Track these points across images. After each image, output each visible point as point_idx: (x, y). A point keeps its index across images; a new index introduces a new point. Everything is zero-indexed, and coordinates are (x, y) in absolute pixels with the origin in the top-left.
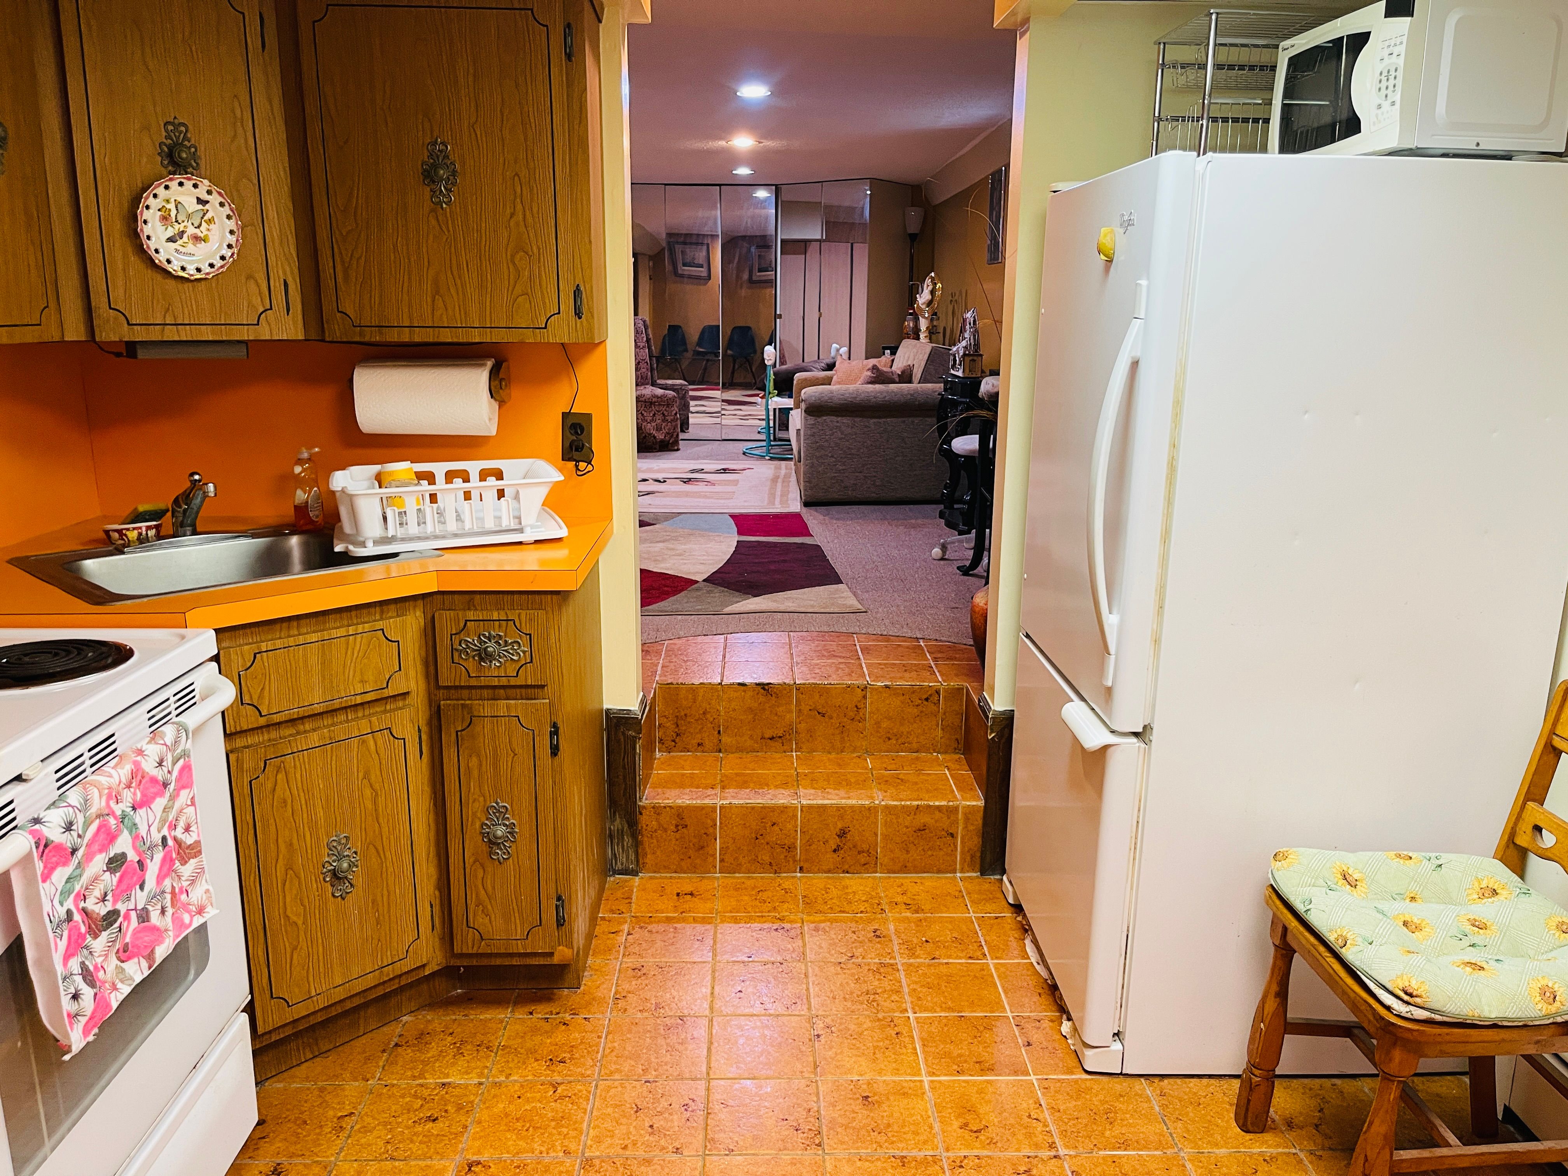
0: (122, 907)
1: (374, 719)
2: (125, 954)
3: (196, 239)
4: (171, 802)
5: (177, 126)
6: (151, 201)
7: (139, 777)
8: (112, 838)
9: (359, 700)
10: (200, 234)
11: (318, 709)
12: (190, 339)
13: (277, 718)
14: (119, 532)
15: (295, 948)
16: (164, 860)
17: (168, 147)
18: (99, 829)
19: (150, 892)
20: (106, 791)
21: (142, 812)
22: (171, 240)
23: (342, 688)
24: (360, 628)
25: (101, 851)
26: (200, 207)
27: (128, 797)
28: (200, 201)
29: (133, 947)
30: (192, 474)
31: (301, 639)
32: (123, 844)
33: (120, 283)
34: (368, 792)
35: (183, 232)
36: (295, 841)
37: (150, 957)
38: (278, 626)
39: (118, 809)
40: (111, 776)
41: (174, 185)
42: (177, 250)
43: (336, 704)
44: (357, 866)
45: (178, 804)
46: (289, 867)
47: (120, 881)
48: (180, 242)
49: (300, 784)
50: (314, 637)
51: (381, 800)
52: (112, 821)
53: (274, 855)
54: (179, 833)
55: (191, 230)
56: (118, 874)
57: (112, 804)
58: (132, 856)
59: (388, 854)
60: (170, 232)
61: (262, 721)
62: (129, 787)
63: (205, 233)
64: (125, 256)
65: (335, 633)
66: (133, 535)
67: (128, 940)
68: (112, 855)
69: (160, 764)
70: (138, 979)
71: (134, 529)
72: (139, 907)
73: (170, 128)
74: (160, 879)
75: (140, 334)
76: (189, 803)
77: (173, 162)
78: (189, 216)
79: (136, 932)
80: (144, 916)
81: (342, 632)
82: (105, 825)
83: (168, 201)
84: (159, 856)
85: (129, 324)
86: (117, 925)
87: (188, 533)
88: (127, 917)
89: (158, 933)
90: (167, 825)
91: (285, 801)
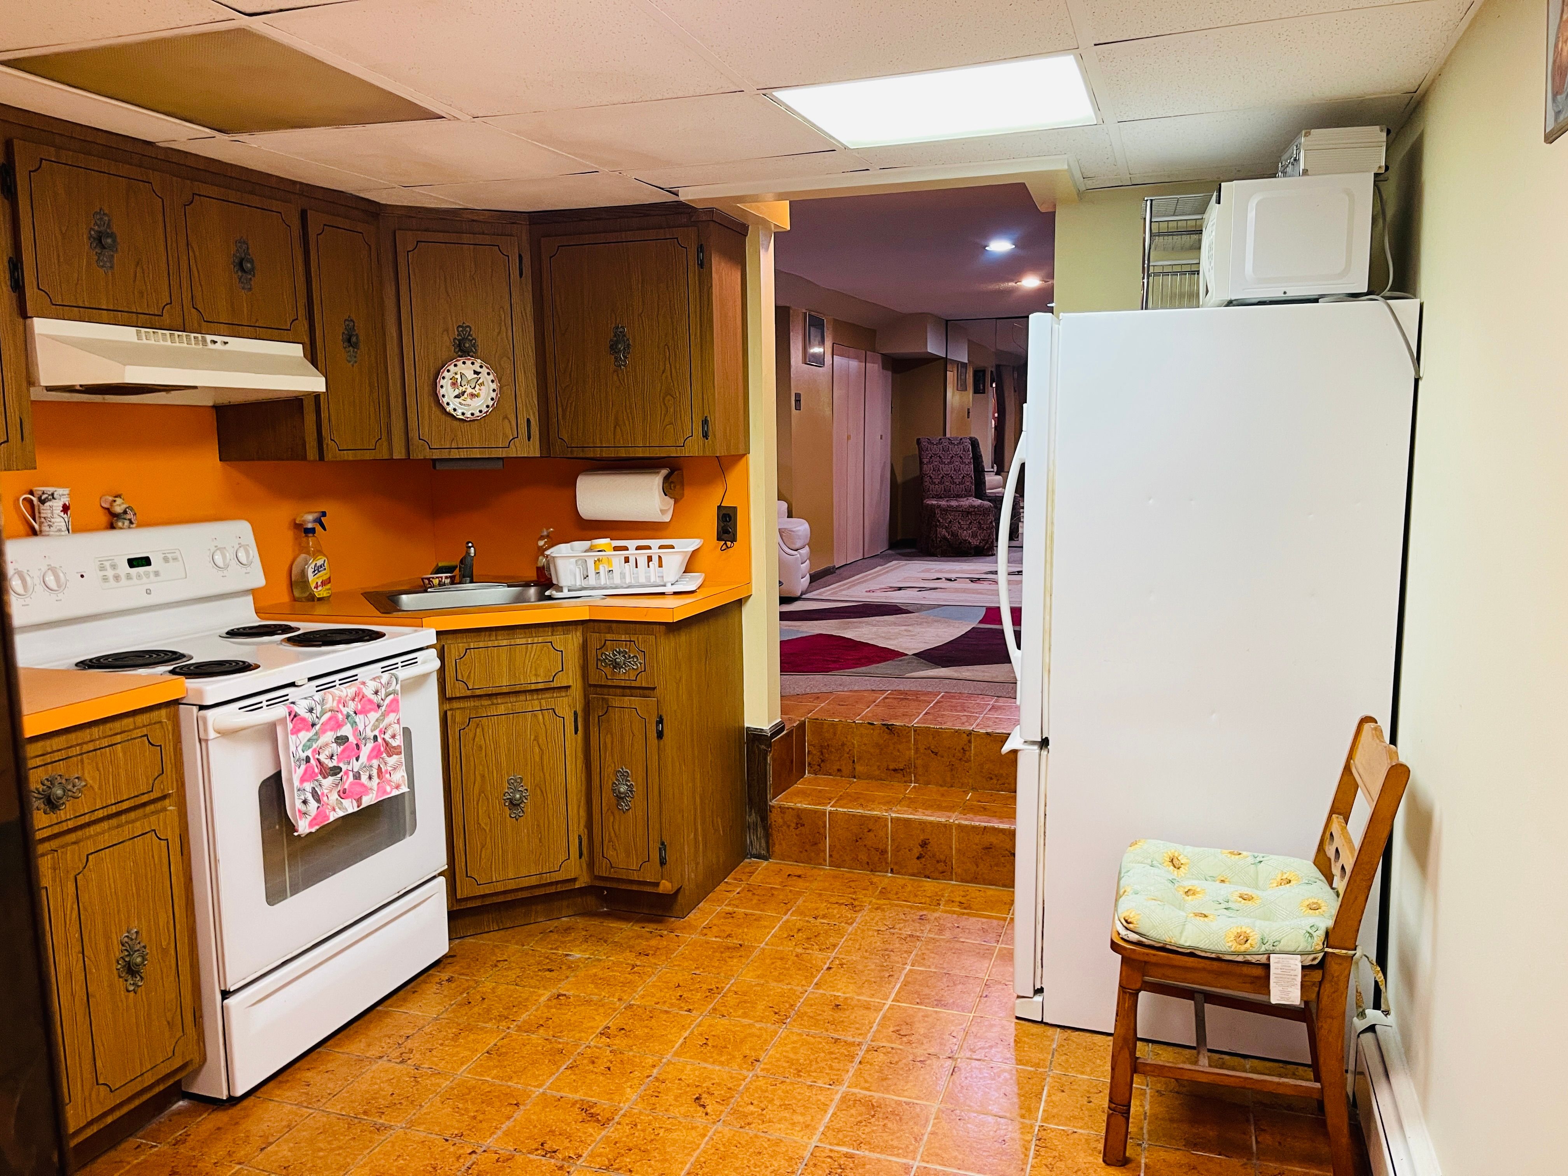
0: (344, 767)
1: (543, 702)
2: (343, 794)
3: (473, 395)
4: (382, 718)
5: (464, 328)
6: (446, 374)
7: (360, 697)
8: (339, 726)
9: (533, 687)
10: (475, 392)
11: (505, 690)
12: (466, 457)
13: (478, 692)
14: (428, 579)
15: (483, 847)
16: (373, 750)
17: (459, 340)
18: (330, 719)
19: (363, 763)
20: (337, 698)
21: (361, 716)
22: (457, 397)
23: (522, 678)
24: (536, 640)
25: (331, 730)
26: (476, 376)
27: (352, 706)
28: (476, 373)
29: (349, 792)
30: (468, 543)
31: (496, 643)
32: (346, 730)
33: (426, 423)
34: (537, 750)
35: (465, 392)
36: (486, 775)
37: (359, 801)
38: (483, 633)
39: (345, 711)
40: (342, 691)
41: (460, 363)
42: (460, 403)
43: (517, 688)
44: (526, 799)
45: (387, 721)
46: (482, 791)
47: (343, 751)
48: (463, 398)
49: (491, 738)
50: (505, 643)
51: (546, 758)
52: (340, 716)
53: (472, 781)
54: (387, 737)
55: (469, 390)
56: (342, 747)
57: (341, 706)
58: (352, 739)
59: (549, 795)
60: (457, 392)
61: (469, 693)
62: (353, 700)
63: (478, 391)
64: (430, 407)
65: (518, 641)
66: (436, 582)
67: (346, 787)
68: (339, 735)
69: (376, 693)
70: (350, 811)
71: (437, 577)
72: (355, 770)
73: (460, 329)
74: (370, 758)
75: (436, 455)
76: (396, 721)
77: (461, 350)
78: (468, 382)
79: (352, 784)
80: (357, 776)
81: (523, 641)
82: (335, 717)
83: (456, 374)
84: (370, 745)
85: (430, 448)
86: (339, 776)
87: (468, 581)
88: (346, 773)
89: (366, 790)
90: (378, 729)
91: (481, 747)
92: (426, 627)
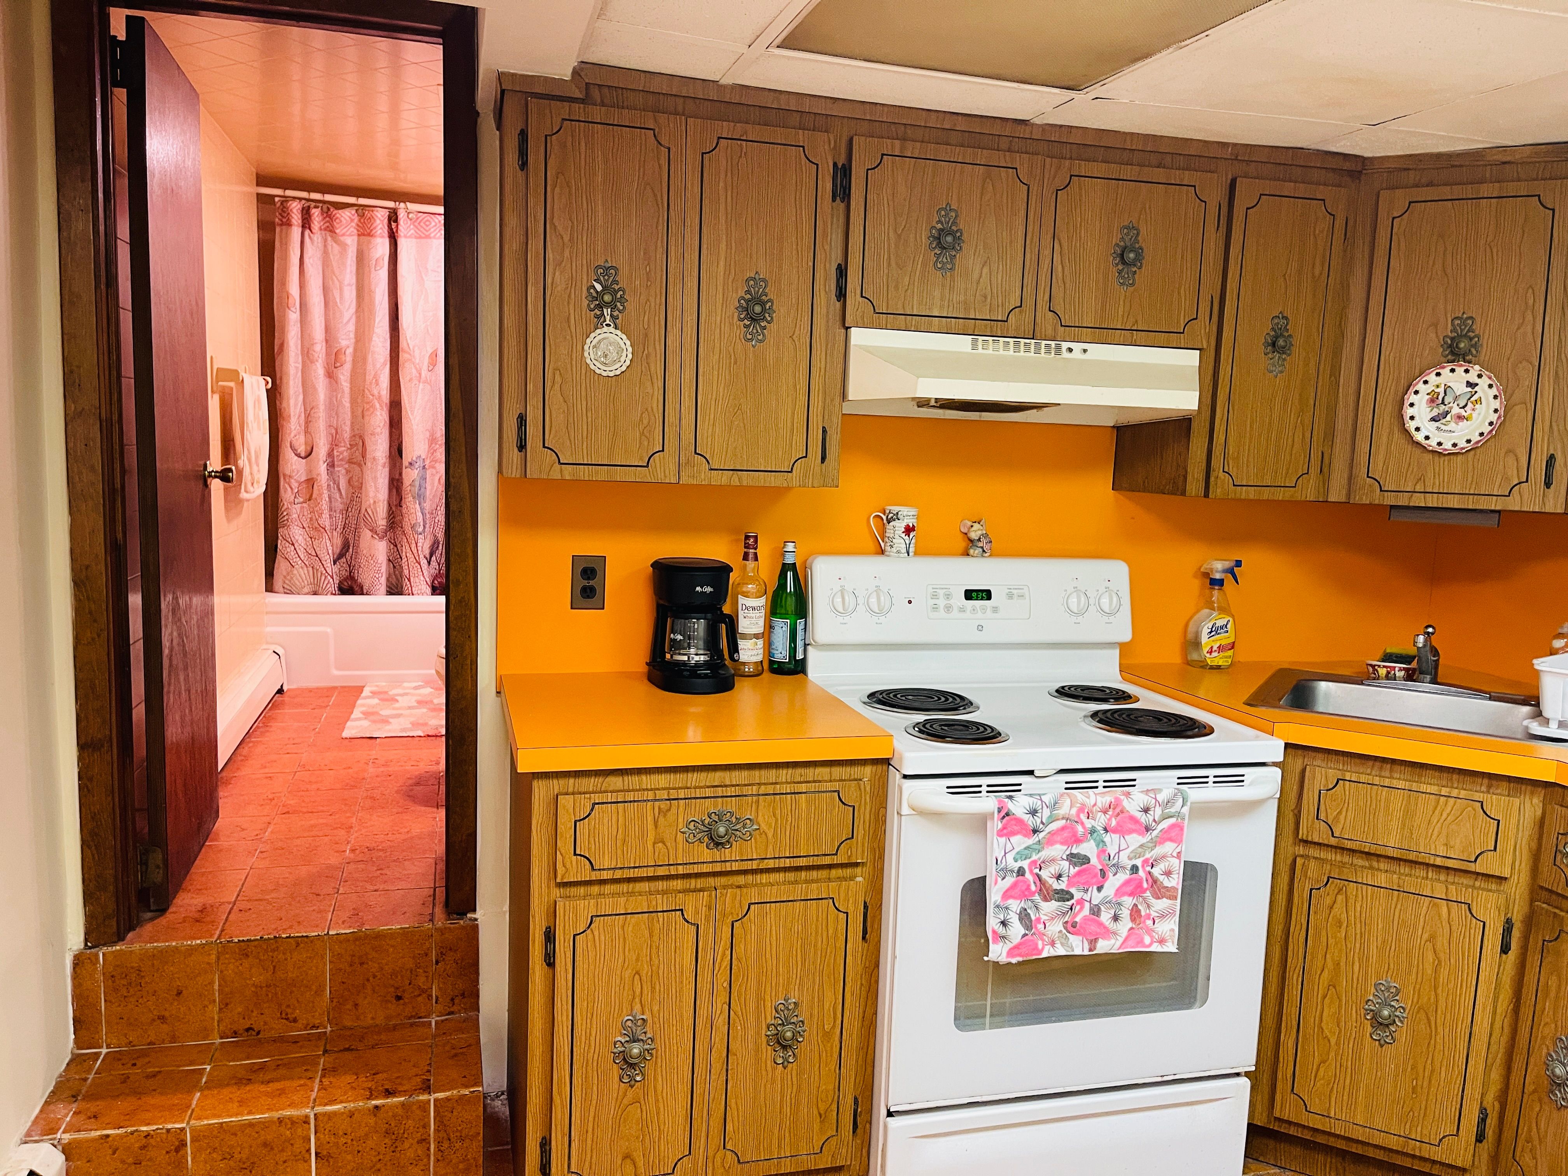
0: (1077, 895)
1: (1452, 888)
2: (1072, 927)
3: (1460, 418)
4: (1151, 845)
7: (1118, 810)
8: (1078, 841)
10: (1464, 413)
13: (1349, 845)
15: (1324, 1062)
16: (1127, 883)
17: (1452, 339)
18: (1063, 828)
19: (1107, 897)
20: (1078, 805)
21: (1116, 837)
22: (1433, 419)
23: (1422, 844)
24: (1455, 793)
25: (1062, 843)
26: (1469, 389)
27: (1101, 820)
28: (1469, 384)
29: (1081, 927)
30: (1427, 627)
31: (1387, 782)
32: (1088, 848)
34: (1430, 956)
35: (1447, 413)
36: (1342, 964)
37: (1093, 943)
39: (1089, 824)
40: (1088, 797)
41: (1446, 372)
42: (1438, 428)
44: (1402, 1022)
45: (1159, 850)
46: (1332, 985)
47: (1078, 874)
48: (1443, 421)
49: (1358, 914)
51: (1444, 973)
52: (1080, 829)
53: (1320, 965)
54: (1156, 872)
55: (1456, 410)
56: (1077, 869)
57: (1083, 817)
58: (1094, 861)
60: (1435, 412)
61: (1333, 841)
62: (1105, 812)
63: (1469, 412)
65: (1423, 788)
66: (1383, 672)
67: (1077, 919)
68: (1074, 851)
69: (1146, 810)
70: (1078, 951)
71: (1384, 667)
72: (1095, 902)
73: (1457, 322)
74: (1119, 892)
75: (1390, 500)
76: (1175, 854)
77: (1452, 353)
78: (1456, 398)
79: (1085, 919)
80: (1096, 911)
82: (1073, 828)
83: (1438, 386)
84: (1123, 876)
85: (1381, 490)
86: (1070, 903)
87: (1428, 680)
88: (1081, 902)
89: (1107, 933)
90: (1142, 859)
91: (1340, 923)
92: (1277, 736)
